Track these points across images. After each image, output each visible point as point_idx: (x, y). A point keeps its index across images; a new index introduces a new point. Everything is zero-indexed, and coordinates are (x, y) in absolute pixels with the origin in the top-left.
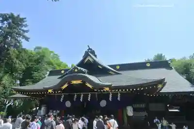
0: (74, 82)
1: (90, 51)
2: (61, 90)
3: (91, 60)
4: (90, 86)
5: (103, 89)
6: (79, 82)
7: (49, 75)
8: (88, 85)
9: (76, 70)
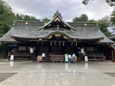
0: (56, 35)
1: (58, 13)
2: (48, 39)
3: (59, 20)
5: (73, 40)
6: (59, 35)
7: (15, 25)
8: (65, 37)
9: (58, 28)
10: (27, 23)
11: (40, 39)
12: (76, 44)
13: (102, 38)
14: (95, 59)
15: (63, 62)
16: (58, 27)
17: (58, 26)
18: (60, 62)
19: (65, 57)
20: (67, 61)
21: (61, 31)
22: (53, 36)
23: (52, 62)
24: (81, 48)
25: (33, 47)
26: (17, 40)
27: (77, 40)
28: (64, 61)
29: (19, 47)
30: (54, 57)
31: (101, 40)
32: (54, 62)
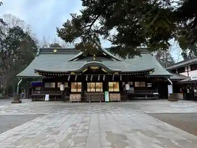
0: (93, 68)
2: (81, 72)
3: (97, 47)
4: (105, 71)
5: (113, 73)
6: (97, 68)
7: (40, 54)
8: (103, 70)
9: (94, 59)
10: (55, 51)
11: (72, 73)
12: (121, 77)
13: (152, 70)
14: (146, 98)
15: (102, 102)
16: (95, 57)
17: (94, 55)
18: (99, 102)
19: (104, 95)
20: (108, 101)
21: (99, 62)
22: (89, 68)
23: (89, 102)
24: (127, 83)
25: (63, 84)
26: (42, 74)
27: (120, 72)
28: (103, 100)
29: (46, 83)
30: (91, 95)
31: (151, 72)
32: (91, 102)
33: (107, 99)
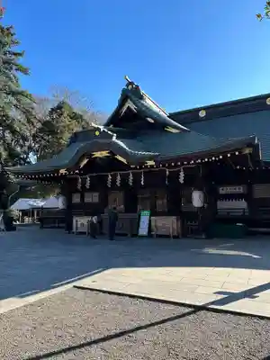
0: (98, 154)
1: (130, 87)
3: (133, 107)
4: (124, 161)
5: (144, 163)
6: (105, 153)
8: (119, 158)
12: (182, 174)
22: (90, 156)
33: (143, 230)
